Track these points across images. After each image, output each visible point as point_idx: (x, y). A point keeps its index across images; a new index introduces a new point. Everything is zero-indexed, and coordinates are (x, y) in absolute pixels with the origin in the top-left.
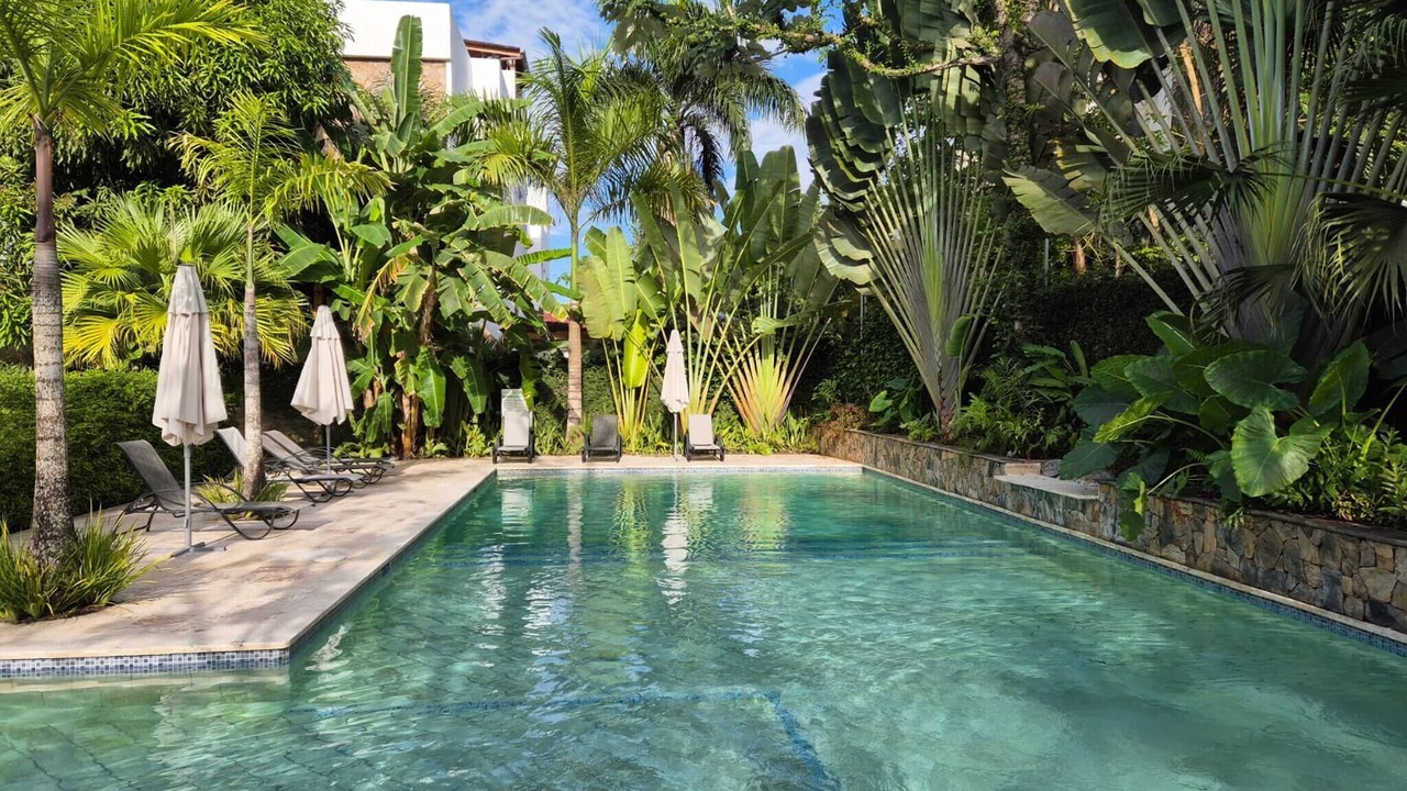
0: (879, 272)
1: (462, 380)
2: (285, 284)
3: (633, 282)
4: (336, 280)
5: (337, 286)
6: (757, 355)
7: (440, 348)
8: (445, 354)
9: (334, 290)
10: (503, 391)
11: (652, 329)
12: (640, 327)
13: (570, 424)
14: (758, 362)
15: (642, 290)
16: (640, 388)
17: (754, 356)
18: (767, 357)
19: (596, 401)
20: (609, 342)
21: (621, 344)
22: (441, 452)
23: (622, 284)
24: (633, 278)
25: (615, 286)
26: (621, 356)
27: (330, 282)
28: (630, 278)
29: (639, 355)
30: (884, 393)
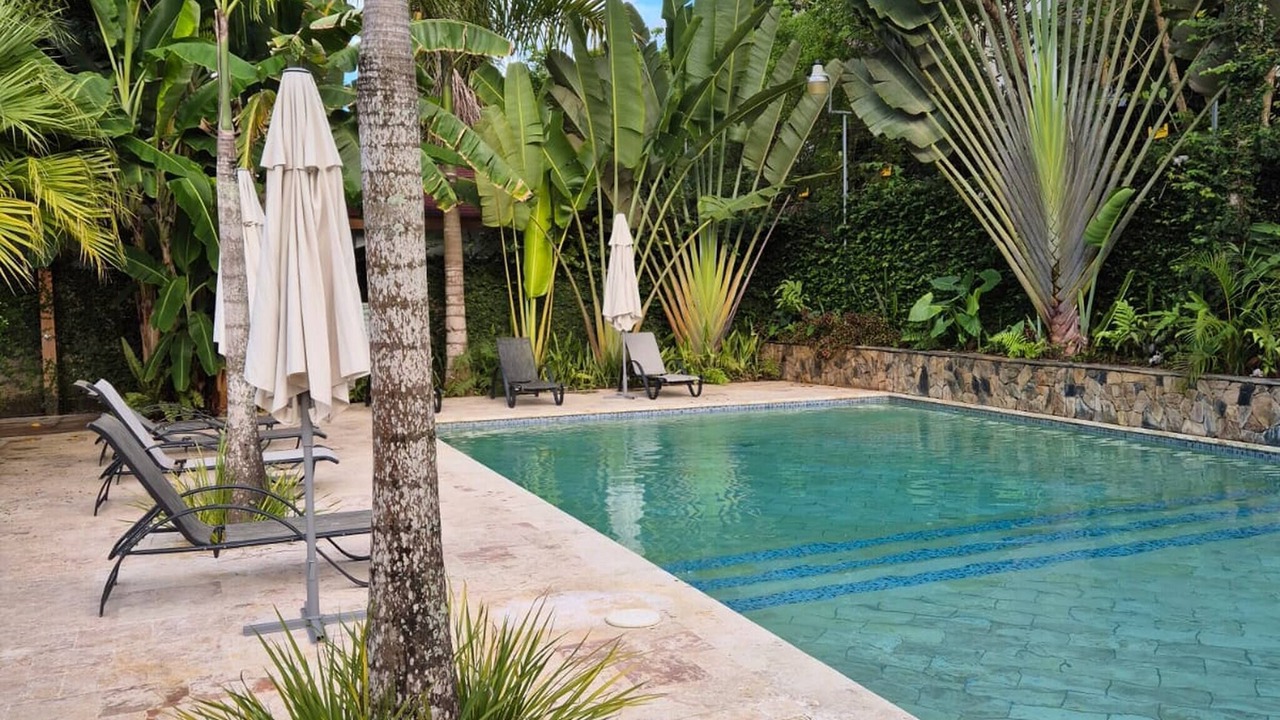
0: (942, 130)
3: (539, 145)
11: (565, 214)
15: (550, 157)
18: (708, 251)
20: (507, 232)
21: (521, 236)
23: (525, 148)
24: (540, 140)
25: (517, 151)
28: (535, 139)
30: (929, 296)
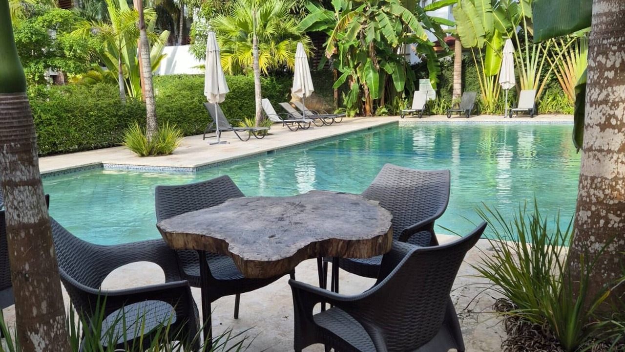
1: (391, 75)
2: (297, 33)
3: (491, 12)
4: (328, 28)
5: (329, 31)
6: (577, 51)
7: (380, 59)
8: (382, 62)
9: (327, 33)
10: (420, 80)
12: (497, 38)
13: (454, 98)
14: (577, 55)
15: (497, 16)
16: (496, 75)
17: (574, 52)
18: (583, 52)
19: (473, 84)
20: (476, 49)
21: (484, 50)
22: (384, 113)
23: (484, 14)
24: (491, 10)
25: (479, 16)
26: (484, 57)
27: (325, 30)
28: (489, 10)
29: (496, 56)
